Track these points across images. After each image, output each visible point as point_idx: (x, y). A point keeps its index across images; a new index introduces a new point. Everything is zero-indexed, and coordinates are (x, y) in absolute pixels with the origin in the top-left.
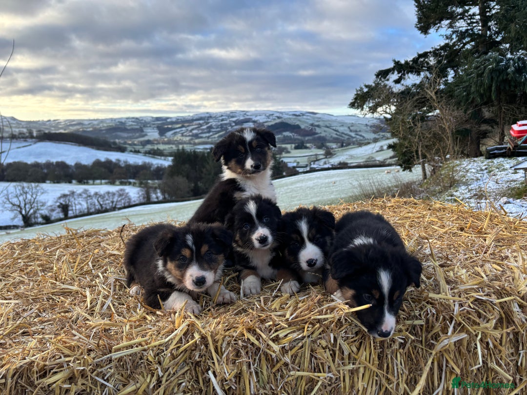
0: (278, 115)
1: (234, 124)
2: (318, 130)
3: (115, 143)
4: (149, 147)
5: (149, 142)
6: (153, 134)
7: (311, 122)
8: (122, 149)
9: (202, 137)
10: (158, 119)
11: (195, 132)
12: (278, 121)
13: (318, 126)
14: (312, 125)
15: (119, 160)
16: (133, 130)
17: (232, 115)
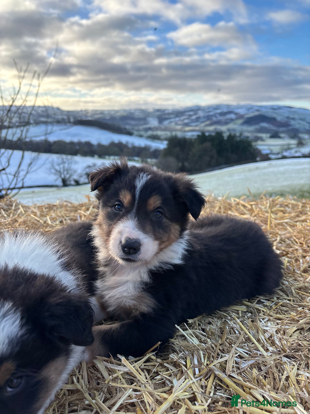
0: (256, 108)
1: (217, 115)
2: (292, 122)
3: (125, 129)
4: (150, 133)
5: (150, 129)
6: (154, 123)
7: (286, 115)
8: (130, 134)
9: (191, 126)
10: (158, 110)
11: (186, 121)
12: (257, 113)
13: (293, 119)
14: (288, 118)
15: (127, 143)
16: (139, 119)
17: (217, 107)
